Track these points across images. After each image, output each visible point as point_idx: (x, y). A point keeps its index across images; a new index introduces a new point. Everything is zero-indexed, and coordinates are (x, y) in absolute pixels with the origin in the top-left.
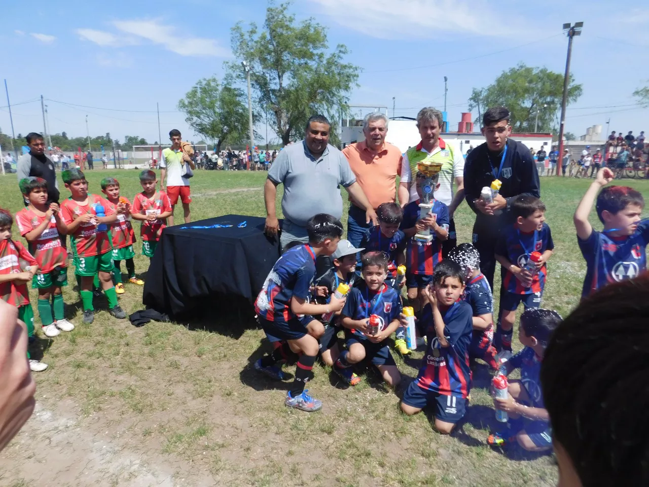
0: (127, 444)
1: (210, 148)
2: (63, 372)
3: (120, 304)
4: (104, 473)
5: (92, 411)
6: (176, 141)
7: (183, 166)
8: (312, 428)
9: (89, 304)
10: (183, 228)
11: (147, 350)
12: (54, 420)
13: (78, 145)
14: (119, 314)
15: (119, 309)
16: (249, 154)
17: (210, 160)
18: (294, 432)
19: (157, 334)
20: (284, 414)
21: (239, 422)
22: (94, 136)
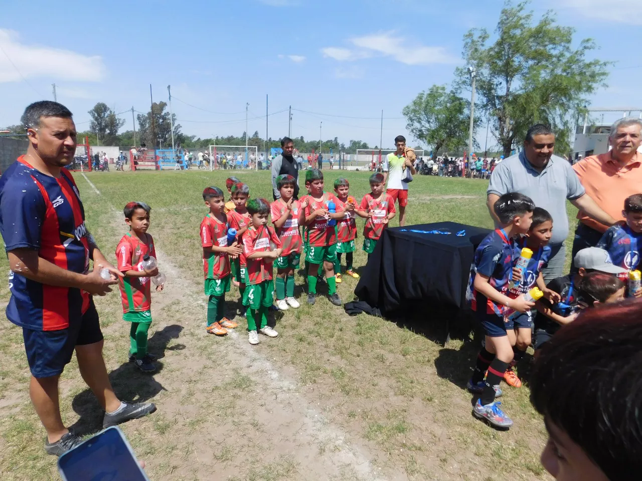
0: (334, 419)
1: (426, 154)
2: (288, 342)
3: (337, 292)
4: (314, 438)
5: (308, 381)
6: (401, 146)
7: (404, 170)
8: (517, 461)
9: (313, 288)
10: (403, 230)
11: (357, 338)
12: (280, 380)
13: (311, 147)
14: (336, 301)
15: (336, 296)
16: (466, 161)
17: (426, 166)
18: (496, 459)
19: (367, 326)
20: (485, 437)
21: (438, 430)
22: (324, 140)
